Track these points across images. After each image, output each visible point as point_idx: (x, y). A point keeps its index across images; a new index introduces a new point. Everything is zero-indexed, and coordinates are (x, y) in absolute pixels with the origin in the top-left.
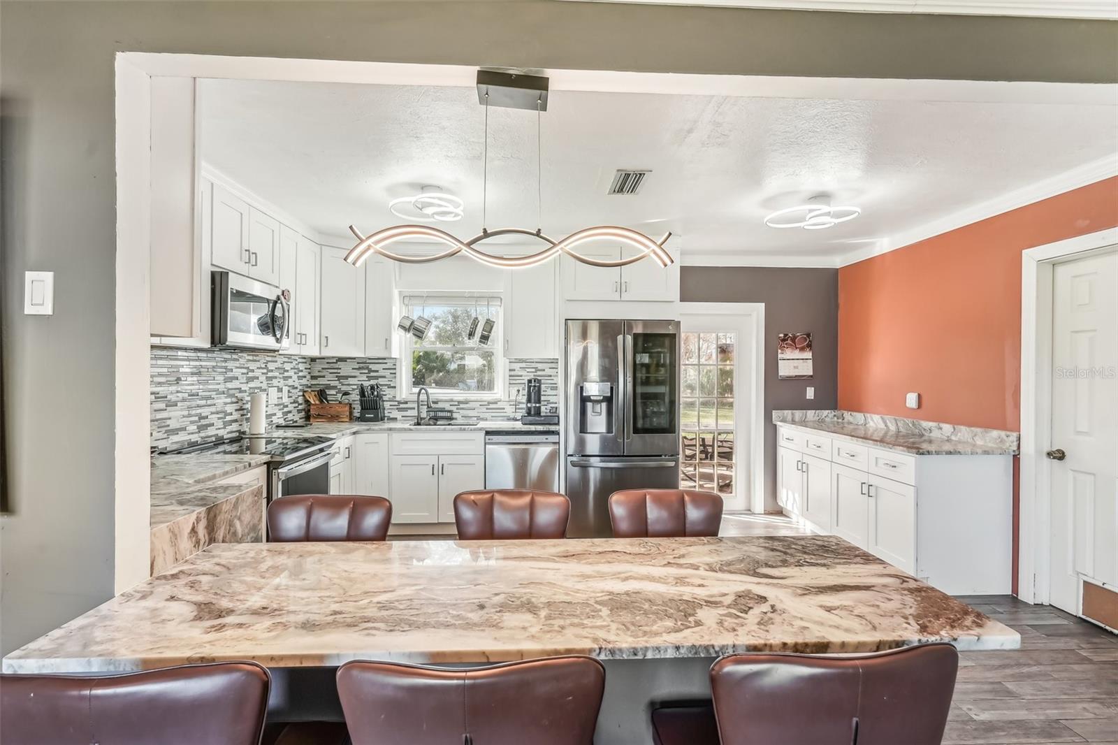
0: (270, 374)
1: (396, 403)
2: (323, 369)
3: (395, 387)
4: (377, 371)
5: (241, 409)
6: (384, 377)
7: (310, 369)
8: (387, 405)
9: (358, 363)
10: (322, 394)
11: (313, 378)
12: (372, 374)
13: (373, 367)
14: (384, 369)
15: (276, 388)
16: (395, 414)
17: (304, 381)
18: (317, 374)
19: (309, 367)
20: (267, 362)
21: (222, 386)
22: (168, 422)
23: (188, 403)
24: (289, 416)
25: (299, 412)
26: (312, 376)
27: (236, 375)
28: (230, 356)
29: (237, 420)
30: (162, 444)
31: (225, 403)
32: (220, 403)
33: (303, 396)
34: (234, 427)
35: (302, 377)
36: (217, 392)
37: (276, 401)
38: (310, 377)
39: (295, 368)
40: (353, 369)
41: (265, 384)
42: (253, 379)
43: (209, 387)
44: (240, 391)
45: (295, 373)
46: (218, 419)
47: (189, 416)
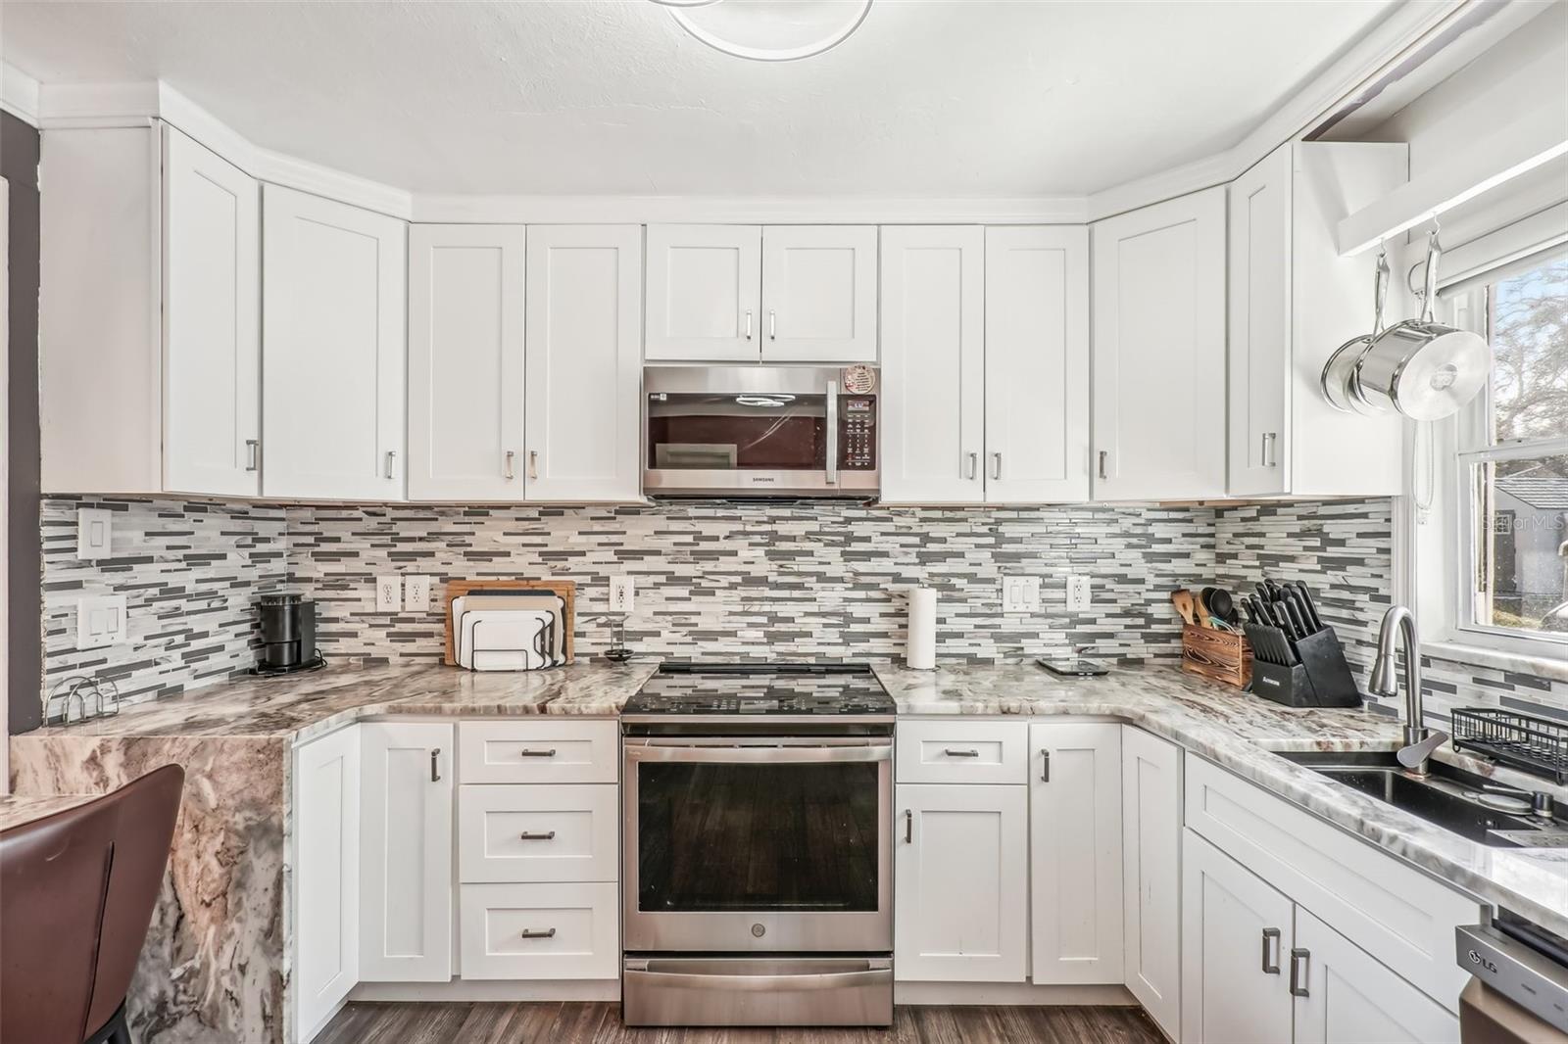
0: (1011, 549)
2: (1236, 535)
3: (1388, 603)
4: (1343, 542)
5: (898, 614)
6: (1361, 562)
7: (1212, 535)
9: (1300, 518)
12: (1333, 552)
13: (1333, 529)
14: (1360, 535)
17: (1179, 566)
18: (1225, 549)
19: (1211, 530)
20: (999, 522)
21: (837, 568)
22: (694, 619)
23: (742, 592)
24: (1103, 646)
25: (1150, 638)
26: (1217, 554)
27: (883, 548)
28: (862, 513)
29: (885, 635)
30: (681, 652)
31: (846, 600)
32: (831, 597)
33: (1171, 601)
34: (878, 645)
35: (1168, 557)
36: (822, 578)
37: (1036, 608)
38: (1213, 556)
39: (1127, 534)
40: (1290, 535)
41: (989, 569)
42: (943, 557)
43: (796, 568)
44: (897, 578)
45: (1129, 546)
46: (825, 625)
47: (745, 613)
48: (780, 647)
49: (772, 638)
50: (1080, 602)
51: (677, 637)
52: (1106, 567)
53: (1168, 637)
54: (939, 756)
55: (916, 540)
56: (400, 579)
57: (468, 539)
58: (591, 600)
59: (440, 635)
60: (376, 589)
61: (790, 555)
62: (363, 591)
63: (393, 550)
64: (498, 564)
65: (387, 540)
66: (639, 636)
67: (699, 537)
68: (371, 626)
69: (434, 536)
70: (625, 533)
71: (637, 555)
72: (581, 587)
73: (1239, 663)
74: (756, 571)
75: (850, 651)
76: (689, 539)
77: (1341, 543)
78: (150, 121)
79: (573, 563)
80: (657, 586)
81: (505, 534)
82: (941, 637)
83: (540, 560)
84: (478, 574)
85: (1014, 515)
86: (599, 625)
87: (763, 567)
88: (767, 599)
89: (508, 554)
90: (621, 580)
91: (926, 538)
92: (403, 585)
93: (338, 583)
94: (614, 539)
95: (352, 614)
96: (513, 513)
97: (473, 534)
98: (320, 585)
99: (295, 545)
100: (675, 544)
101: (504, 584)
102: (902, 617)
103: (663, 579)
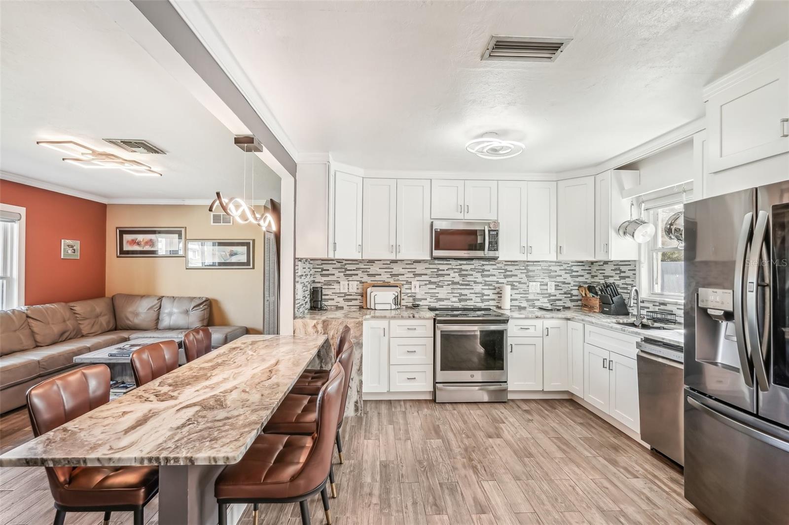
0: (530, 274)
1: (638, 301)
2: (597, 270)
3: (636, 287)
5: (498, 293)
6: (629, 277)
7: (590, 270)
8: (629, 302)
9: (614, 265)
10: (589, 289)
12: (622, 275)
13: (623, 268)
14: (629, 270)
15: (539, 283)
17: (580, 279)
18: (594, 274)
19: (590, 268)
20: (527, 266)
21: (480, 279)
22: (437, 295)
23: (451, 287)
24: (558, 303)
25: (572, 301)
26: (592, 276)
27: (493, 273)
28: (487, 263)
29: (494, 300)
30: (433, 305)
31: (482, 289)
32: (478, 288)
33: (578, 290)
34: (492, 303)
35: (577, 276)
36: (475, 282)
37: (539, 291)
38: (590, 276)
39: (565, 270)
40: (612, 270)
41: (525, 280)
42: (511, 276)
43: (468, 279)
44: (498, 282)
45: (566, 273)
46: (476, 297)
47: (452, 293)
48: (463, 303)
49: (460, 301)
50: (551, 289)
51: (432, 300)
52: (559, 279)
53: (577, 300)
54: (519, 330)
55: (503, 271)
56: (347, 282)
57: (368, 270)
58: (406, 289)
59: (359, 300)
60: (340, 285)
61: (466, 275)
62: (336, 286)
63: (345, 273)
64: (377, 278)
65: (343, 270)
66: (420, 300)
67: (438, 270)
68: (338, 297)
69: (358, 269)
70: (416, 268)
71: (420, 275)
72: (403, 285)
73: (598, 306)
74: (456, 280)
75: (483, 304)
76: (436, 270)
77: (624, 272)
78: (326, 163)
79: (400, 278)
80: (426, 284)
81: (380, 268)
82: (511, 300)
83: (390, 277)
84: (371, 281)
85: (532, 263)
86: (408, 297)
87: (458, 279)
88: (459, 289)
89: (380, 275)
90: (415, 283)
91: (506, 271)
92: (348, 284)
93: (328, 283)
94: (413, 270)
95: (333, 293)
96: (382, 262)
97: (370, 268)
98: (322, 284)
99: (315, 272)
100: (432, 272)
101: (380, 284)
102: (500, 294)
103: (428, 282)
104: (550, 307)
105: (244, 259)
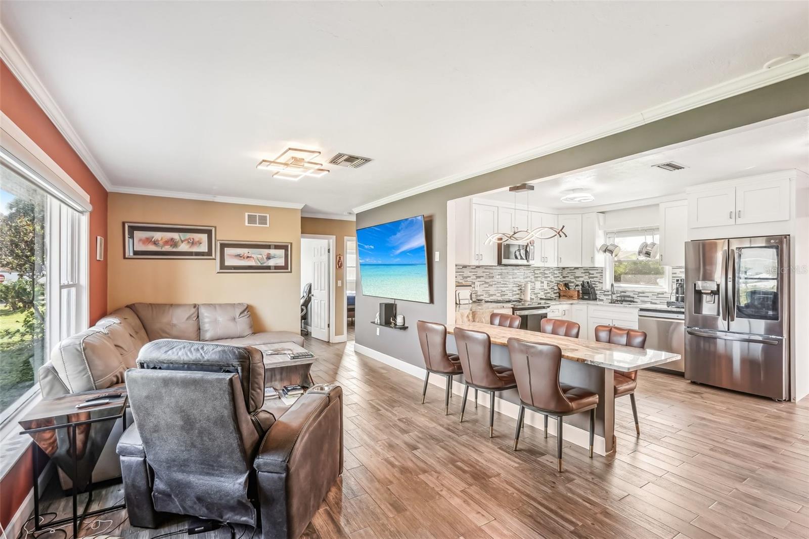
0: (536, 275)
1: (603, 292)
2: (568, 273)
3: (602, 283)
4: (593, 274)
5: (521, 289)
6: (597, 277)
8: (598, 292)
10: (566, 285)
11: (564, 277)
12: (591, 276)
13: (591, 272)
14: (596, 273)
15: (540, 282)
16: (602, 297)
17: (558, 279)
18: (565, 275)
19: (562, 272)
20: (535, 270)
21: (511, 280)
23: (497, 285)
24: (548, 295)
25: (554, 293)
29: (518, 294)
31: (513, 287)
32: (510, 286)
33: (557, 286)
34: (517, 296)
35: (557, 277)
36: (509, 282)
37: (540, 288)
38: (562, 277)
39: (552, 273)
40: (581, 273)
41: (533, 280)
42: (527, 277)
43: (505, 280)
44: (520, 282)
45: (552, 275)
46: (510, 292)
47: (497, 290)
48: (503, 297)
49: (502, 295)
50: (546, 287)
51: (486, 296)
52: (549, 279)
53: (557, 293)
55: (523, 274)
58: (474, 288)
66: (480, 296)
72: (471, 285)
73: (577, 296)
74: (499, 281)
75: (513, 298)
76: (488, 273)
79: (469, 279)
83: (462, 278)
86: (473, 293)
88: (501, 287)
90: (477, 284)
91: (525, 273)
94: (475, 273)
102: (522, 290)
103: (484, 283)
104: (545, 298)
105: (281, 262)
